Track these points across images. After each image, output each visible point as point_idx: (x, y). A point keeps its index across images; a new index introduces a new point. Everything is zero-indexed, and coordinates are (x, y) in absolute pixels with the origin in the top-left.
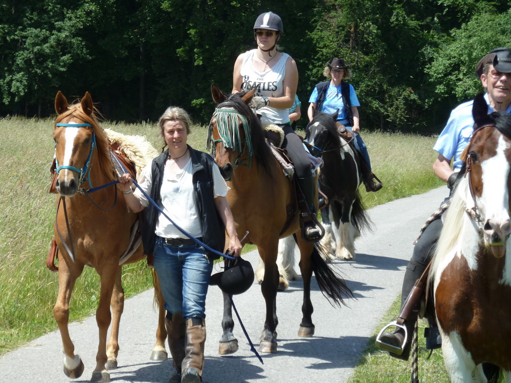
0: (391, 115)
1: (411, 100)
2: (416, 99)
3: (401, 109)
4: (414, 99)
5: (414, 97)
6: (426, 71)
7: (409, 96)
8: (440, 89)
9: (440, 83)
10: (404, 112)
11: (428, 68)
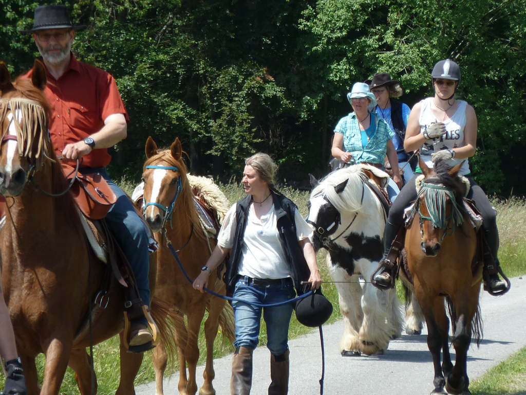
0: (216, 139)
1: (267, 99)
2: (279, 94)
3: (241, 124)
4: (275, 96)
5: (273, 90)
6: (303, 24)
7: (262, 89)
8: (339, 71)
9: (339, 56)
10: (249, 130)
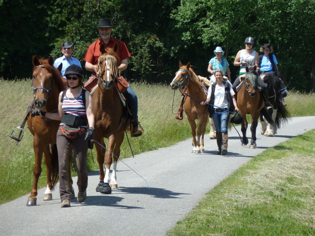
0: (135, 64)
1: (156, 48)
2: (161, 46)
3: (146, 58)
4: (160, 47)
5: (159, 44)
6: (172, 16)
7: (154, 43)
8: (186, 36)
9: (186, 30)
10: (149, 60)
11: (174, 14)
